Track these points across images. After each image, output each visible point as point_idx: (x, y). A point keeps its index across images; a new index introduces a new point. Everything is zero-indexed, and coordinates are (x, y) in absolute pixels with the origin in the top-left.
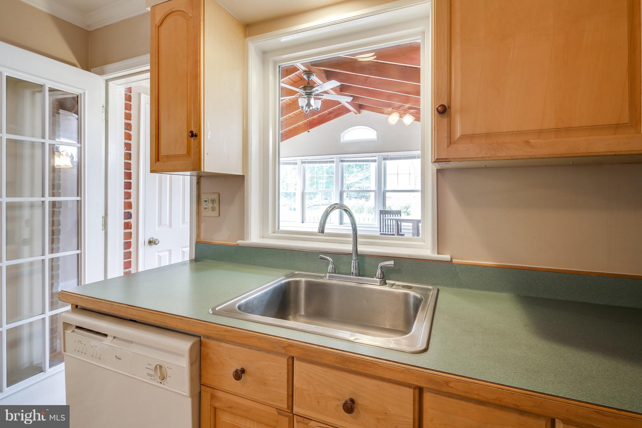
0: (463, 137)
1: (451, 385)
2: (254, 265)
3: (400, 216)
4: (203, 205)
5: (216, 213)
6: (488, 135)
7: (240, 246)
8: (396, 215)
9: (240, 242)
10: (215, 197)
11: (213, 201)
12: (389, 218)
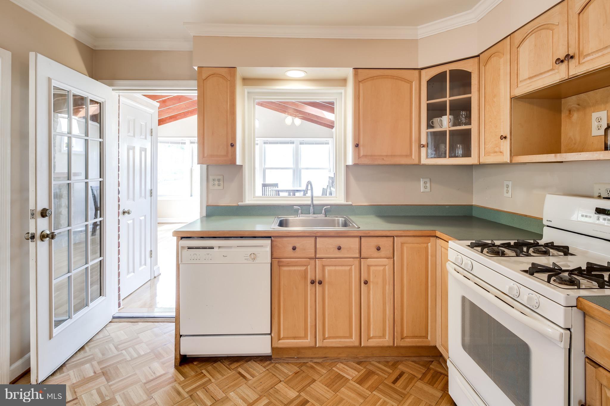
0: (363, 156)
1: (370, 233)
2: (250, 216)
3: (278, 187)
4: (211, 183)
5: (221, 187)
6: (371, 156)
7: (240, 206)
8: (275, 187)
9: (240, 204)
10: (221, 177)
11: (219, 180)
12: (273, 189)
